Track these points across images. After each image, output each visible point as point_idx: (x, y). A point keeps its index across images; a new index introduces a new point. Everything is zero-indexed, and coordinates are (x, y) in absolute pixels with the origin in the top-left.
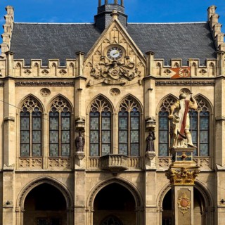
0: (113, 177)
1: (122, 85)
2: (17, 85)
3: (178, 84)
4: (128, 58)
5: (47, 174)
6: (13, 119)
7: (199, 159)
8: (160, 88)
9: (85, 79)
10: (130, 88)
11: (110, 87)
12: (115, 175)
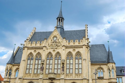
0: (51, 82)
1: (56, 48)
2: (28, 49)
3: (72, 48)
4: (58, 40)
5: (32, 80)
6: (25, 60)
7: (78, 75)
8: (67, 49)
9: (46, 47)
10: (58, 50)
11: (53, 49)
12: (52, 81)
